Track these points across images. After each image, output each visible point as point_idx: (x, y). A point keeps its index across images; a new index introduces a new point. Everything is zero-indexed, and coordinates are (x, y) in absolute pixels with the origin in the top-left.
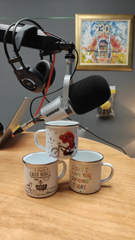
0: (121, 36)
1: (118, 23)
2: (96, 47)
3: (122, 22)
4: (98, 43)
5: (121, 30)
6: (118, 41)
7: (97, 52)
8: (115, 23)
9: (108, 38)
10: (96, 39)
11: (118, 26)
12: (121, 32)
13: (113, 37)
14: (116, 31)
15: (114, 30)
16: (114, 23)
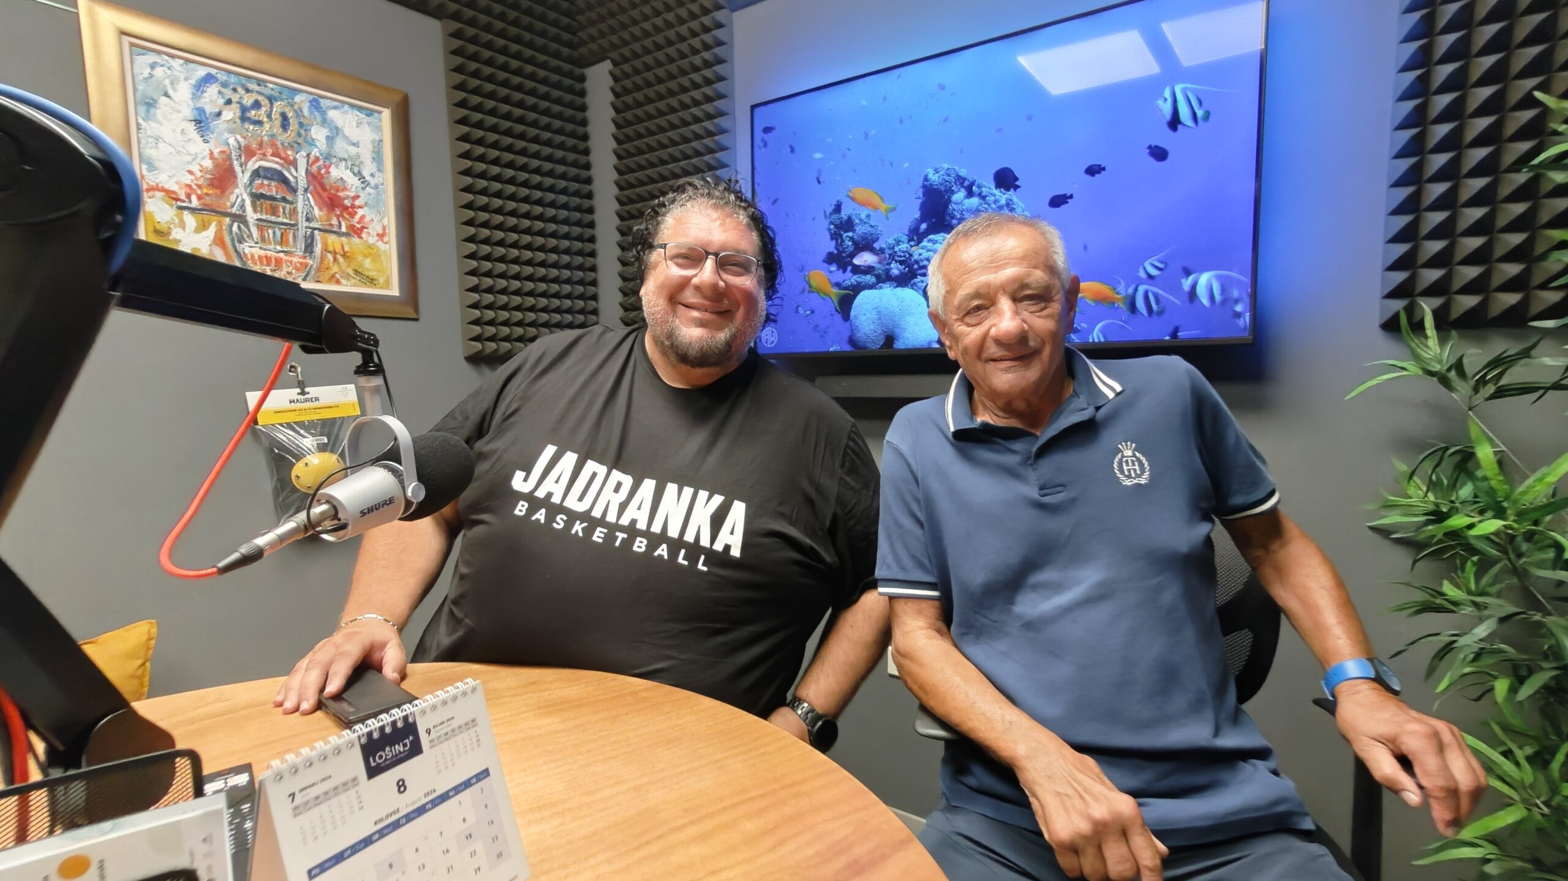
0: (356, 170)
1: (335, 108)
2: (233, 198)
3: (352, 106)
4: (243, 178)
5: (356, 145)
6: (345, 189)
7: (241, 219)
8: (323, 102)
9: (294, 163)
10: (229, 158)
11: (339, 124)
12: (353, 150)
13: (321, 162)
14: (330, 139)
15: (319, 134)
16: (315, 104)
